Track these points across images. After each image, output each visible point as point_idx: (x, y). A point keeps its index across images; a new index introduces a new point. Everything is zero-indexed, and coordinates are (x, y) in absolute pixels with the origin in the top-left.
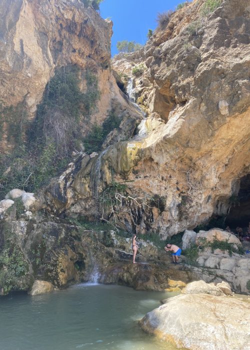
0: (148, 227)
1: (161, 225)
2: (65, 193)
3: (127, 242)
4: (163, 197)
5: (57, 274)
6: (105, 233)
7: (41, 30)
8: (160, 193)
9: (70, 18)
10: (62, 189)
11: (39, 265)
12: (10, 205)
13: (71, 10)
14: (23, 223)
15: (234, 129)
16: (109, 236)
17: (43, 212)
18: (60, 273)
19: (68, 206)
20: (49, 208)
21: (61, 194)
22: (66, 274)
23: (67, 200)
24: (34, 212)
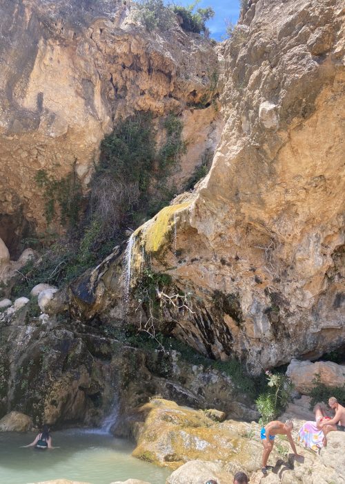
0: (227, 350)
1: (247, 346)
2: (95, 290)
3: (193, 373)
4: (232, 296)
5: (42, 407)
6: (161, 354)
7: (83, 76)
8: (224, 286)
9: (126, 51)
10: (92, 284)
11: (24, 390)
12: (22, 305)
13: (125, 40)
14: (30, 329)
15: (307, 153)
18: (48, 406)
19: (102, 309)
20: (73, 311)
21: (88, 290)
22: (58, 409)
23: (95, 300)
24: (50, 315)
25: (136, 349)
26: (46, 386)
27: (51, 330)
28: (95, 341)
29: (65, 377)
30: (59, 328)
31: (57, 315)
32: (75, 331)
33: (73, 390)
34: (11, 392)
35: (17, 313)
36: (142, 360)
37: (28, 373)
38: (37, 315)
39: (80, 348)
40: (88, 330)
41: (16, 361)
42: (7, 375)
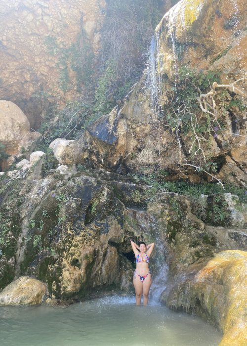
2: (115, 129)
5: (60, 269)
6: (210, 199)
10: (112, 124)
11: (37, 248)
12: (37, 159)
14: (46, 181)
16: (221, 204)
17: (85, 164)
18: (68, 267)
19: (127, 152)
20: (94, 158)
21: (108, 130)
22: (82, 272)
23: (118, 139)
24: (69, 165)
25: (177, 194)
26: (63, 241)
27: (69, 179)
28: (124, 188)
29: (89, 230)
30: (79, 175)
31: (77, 165)
32: (99, 179)
33: (102, 246)
34: (20, 253)
35: (33, 168)
36: (187, 206)
37: (41, 227)
38: (55, 166)
39: (106, 195)
40: (114, 177)
41: (29, 216)
42: (17, 231)
